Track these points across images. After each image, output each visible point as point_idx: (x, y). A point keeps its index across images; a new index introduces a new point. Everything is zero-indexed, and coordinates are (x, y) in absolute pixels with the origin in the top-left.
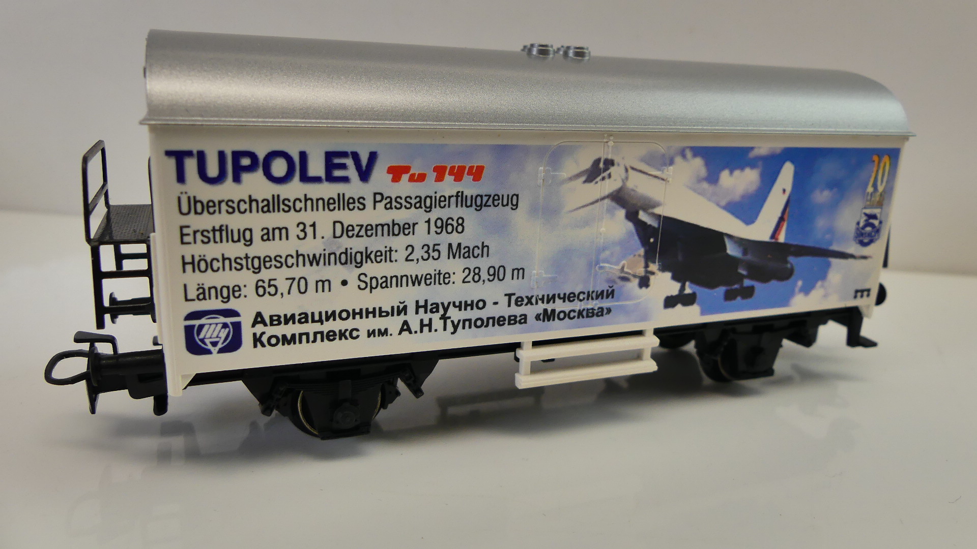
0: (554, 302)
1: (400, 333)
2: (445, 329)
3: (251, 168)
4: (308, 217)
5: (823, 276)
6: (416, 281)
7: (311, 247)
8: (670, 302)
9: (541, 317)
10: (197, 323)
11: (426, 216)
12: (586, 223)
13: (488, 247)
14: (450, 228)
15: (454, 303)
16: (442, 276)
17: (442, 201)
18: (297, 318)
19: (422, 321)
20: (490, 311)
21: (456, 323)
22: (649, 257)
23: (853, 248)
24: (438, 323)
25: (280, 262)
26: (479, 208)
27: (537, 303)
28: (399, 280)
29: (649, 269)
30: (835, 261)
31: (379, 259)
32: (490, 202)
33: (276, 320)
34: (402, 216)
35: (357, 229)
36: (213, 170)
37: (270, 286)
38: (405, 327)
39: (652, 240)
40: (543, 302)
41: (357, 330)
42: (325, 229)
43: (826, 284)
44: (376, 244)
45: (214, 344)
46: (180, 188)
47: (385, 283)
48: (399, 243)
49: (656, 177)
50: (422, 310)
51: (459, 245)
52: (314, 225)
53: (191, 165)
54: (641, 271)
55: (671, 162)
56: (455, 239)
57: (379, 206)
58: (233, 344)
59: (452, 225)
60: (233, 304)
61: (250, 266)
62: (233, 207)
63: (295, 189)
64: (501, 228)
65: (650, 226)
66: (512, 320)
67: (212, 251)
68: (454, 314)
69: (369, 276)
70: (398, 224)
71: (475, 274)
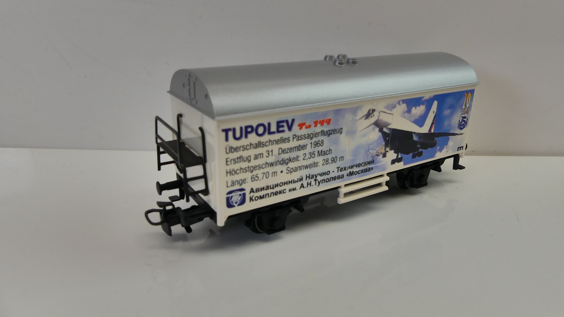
0: (353, 168)
1: (300, 189)
2: (316, 184)
3: (251, 132)
4: (270, 148)
5: (446, 144)
6: (306, 167)
7: (271, 159)
8: (393, 162)
9: (349, 175)
10: (230, 195)
11: (310, 141)
12: (365, 136)
13: (331, 150)
14: (319, 145)
15: (319, 174)
16: (315, 164)
17: (316, 135)
18: (265, 188)
19: (308, 182)
20: (332, 175)
21: (319, 181)
22: (386, 146)
23: (458, 131)
24: (313, 183)
25: (260, 167)
26: (329, 135)
27: (347, 169)
28: (300, 168)
29: (386, 150)
30: (451, 137)
31: (294, 161)
32: (333, 133)
33: (258, 190)
34: (302, 142)
35: (287, 150)
36: (238, 135)
37: (256, 177)
38: (302, 186)
39: (387, 139)
40: (349, 169)
41: (285, 190)
42: (276, 152)
43: (448, 147)
44: (293, 155)
45: (236, 203)
46: (227, 143)
47: (296, 170)
48: (301, 153)
49: (389, 114)
50: (308, 178)
51: (322, 151)
52: (272, 151)
53: (230, 134)
54: (383, 151)
55: (395, 107)
56: (320, 149)
57: (295, 140)
58: (243, 202)
59: (319, 143)
60: (243, 186)
61: (250, 170)
62: (245, 148)
63: (266, 138)
64: (336, 142)
65: (387, 133)
66: (339, 177)
67: (237, 166)
68: (319, 178)
69: (290, 168)
70: (301, 146)
71: (327, 161)
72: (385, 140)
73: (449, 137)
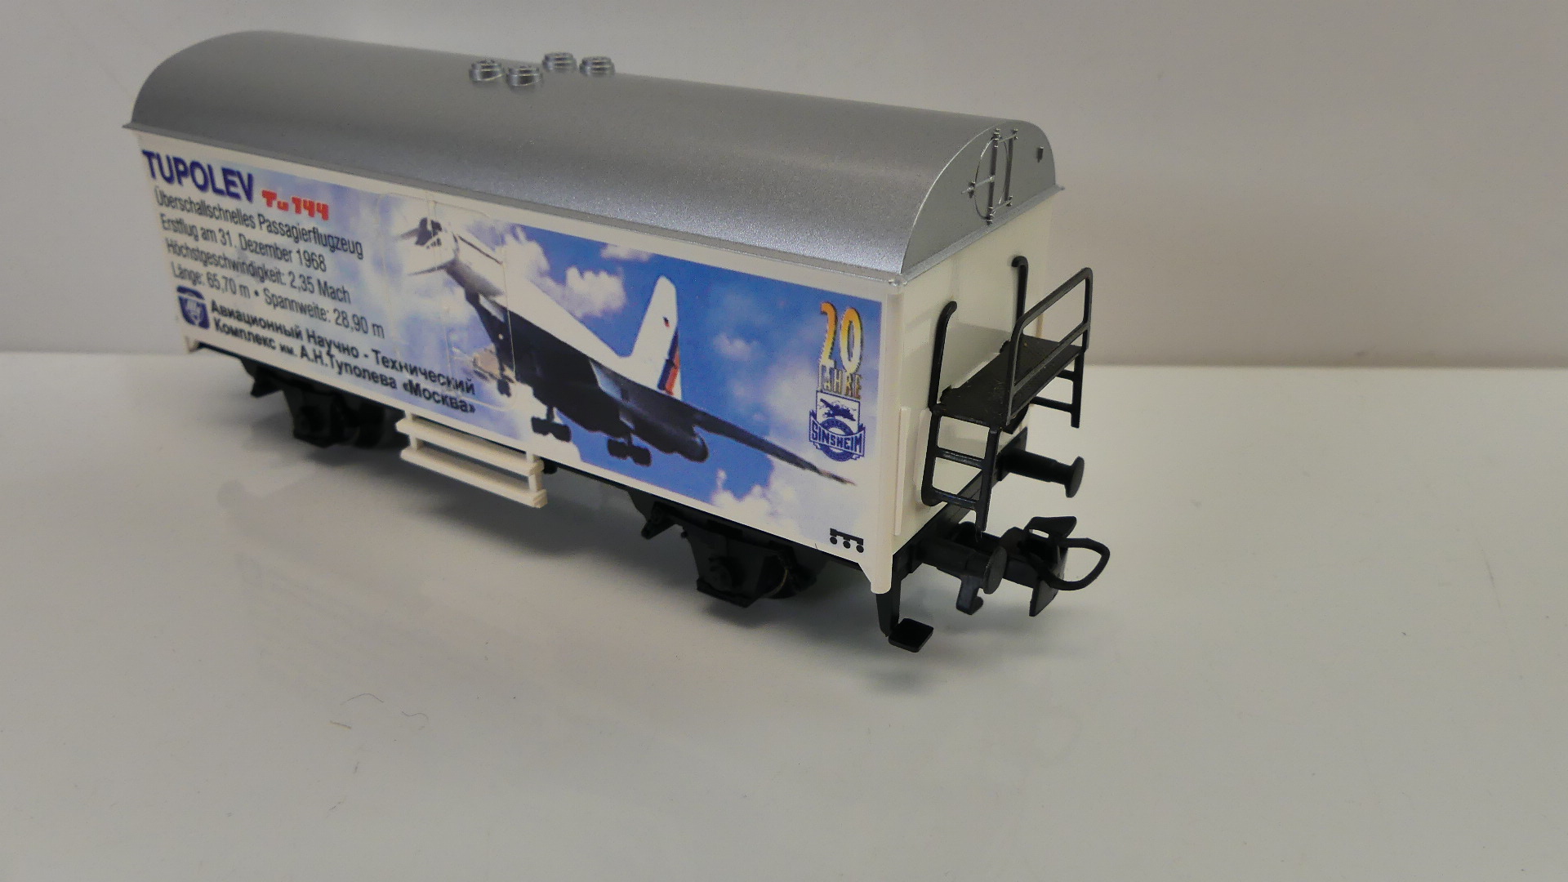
72: (494, 339)
73: (770, 457)
